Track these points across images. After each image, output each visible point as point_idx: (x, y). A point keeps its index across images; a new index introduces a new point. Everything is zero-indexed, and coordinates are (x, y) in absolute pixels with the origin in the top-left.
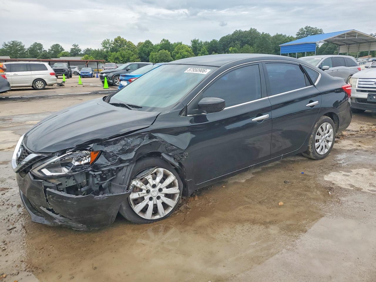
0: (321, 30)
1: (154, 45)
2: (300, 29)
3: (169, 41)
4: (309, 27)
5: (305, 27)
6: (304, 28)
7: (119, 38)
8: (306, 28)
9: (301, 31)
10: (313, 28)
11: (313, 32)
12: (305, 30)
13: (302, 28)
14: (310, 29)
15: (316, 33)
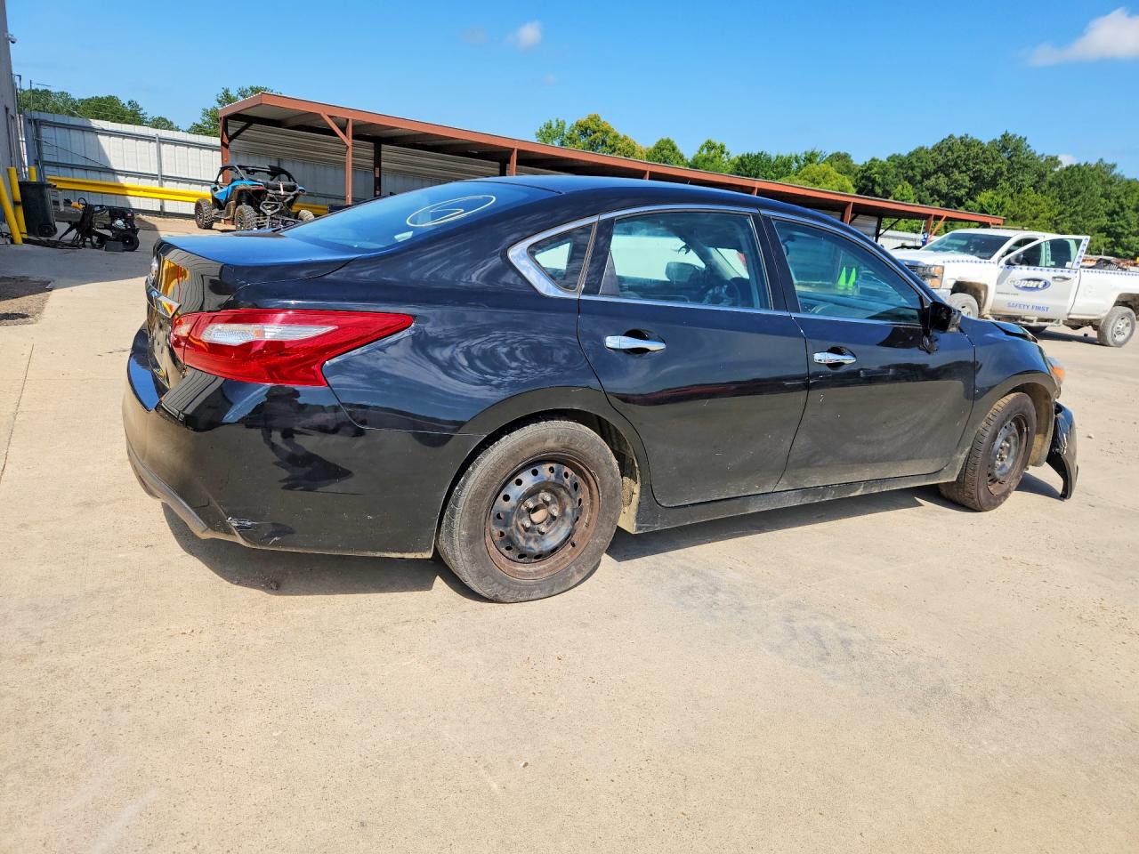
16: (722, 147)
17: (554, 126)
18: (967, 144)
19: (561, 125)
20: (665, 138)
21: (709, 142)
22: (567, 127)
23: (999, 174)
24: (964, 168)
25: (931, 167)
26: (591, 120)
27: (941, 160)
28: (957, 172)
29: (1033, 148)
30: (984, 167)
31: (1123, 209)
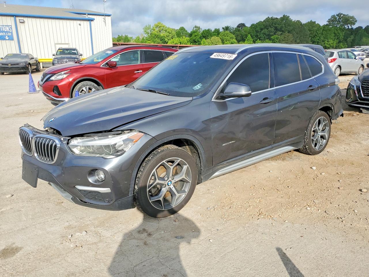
3: (200, 28)
4: (342, 14)
6: (335, 15)
8: (338, 15)
9: (332, 18)
10: (344, 15)
11: (345, 19)
12: (336, 17)
14: (342, 16)
15: (348, 20)
17: (148, 26)
18: (272, 19)
20: (182, 27)
21: (196, 26)
22: (152, 26)
24: (272, 26)
25: (262, 27)
26: (159, 23)
27: (265, 25)
28: (270, 28)
29: (292, 19)
30: (277, 25)
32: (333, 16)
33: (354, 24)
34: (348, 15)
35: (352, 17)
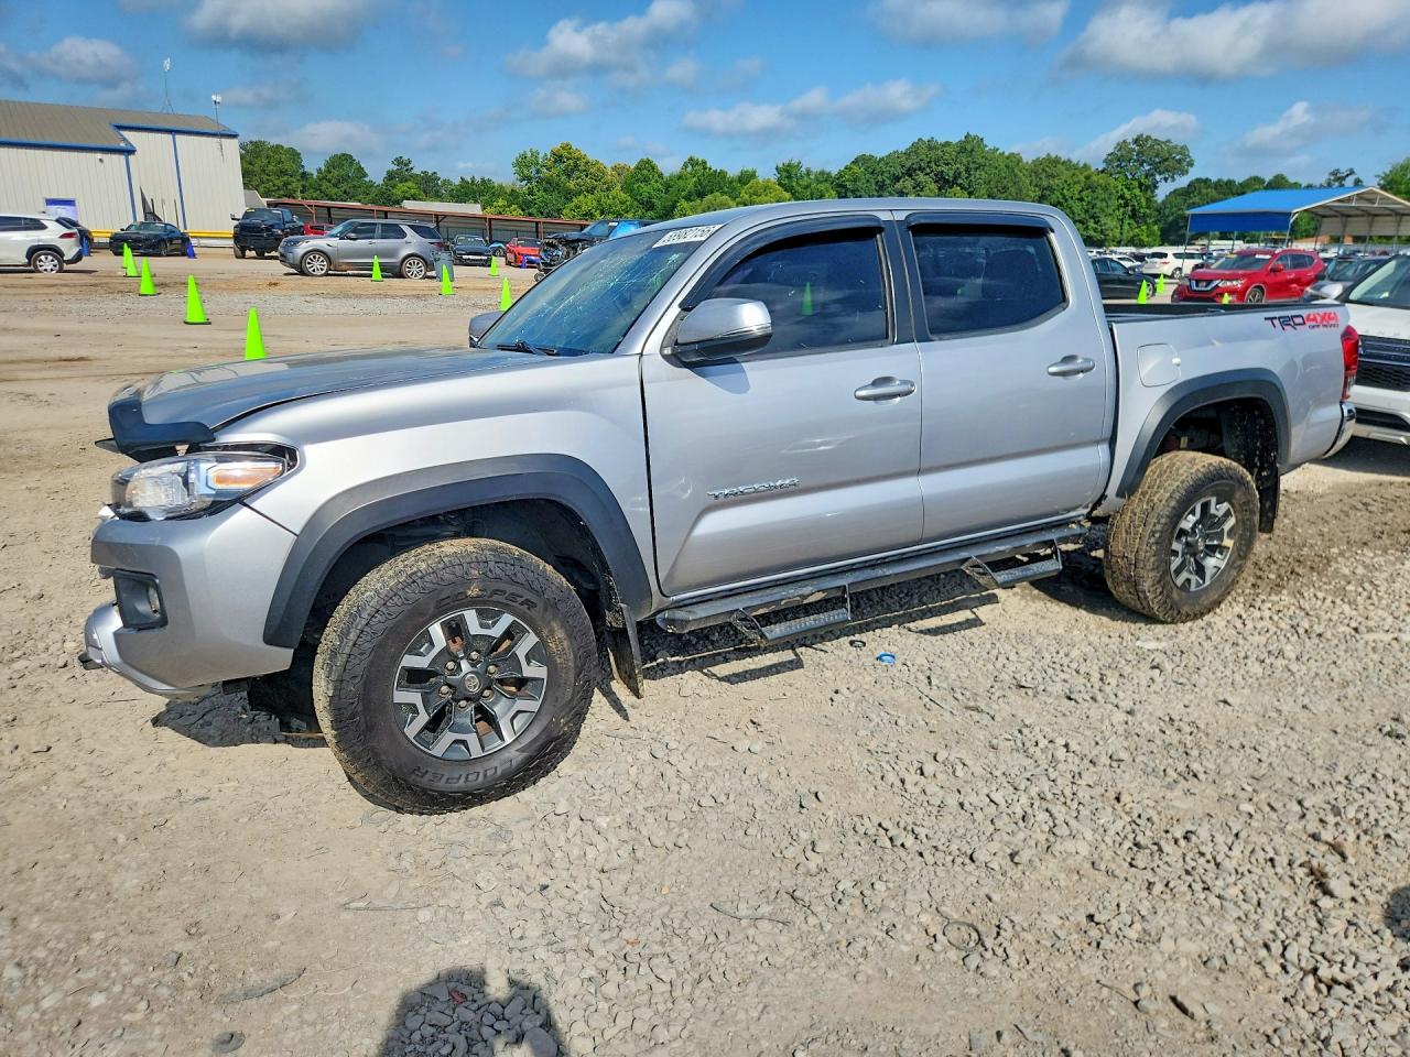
0: (1182, 148)
1: (666, 175)
2: (1118, 144)
3: (708, 166)
4: (1149, 137)
5: (1135, 137)
6: (1130, 140)
7: (567, 147)
8: (1136, 141)
9: (1119, 150)
10: (1158, 142)
11: (1157, 155)
13: (1124, 142)
14: (1150, 143)
15: (1167, 159)
16: (704, 163)
17: (529, 155)
18: (931, 146)
19: (535, 154)
20: (645, 158)
21: (691, 159)
22: (541, 156)
23: (957, 175)
24: (928, 171)
25: (899, 171)
26: (563, 148)
27: (908, 164)
28: (922, 175)
29: (989, 146)
30: (945, 168)
31: (1066, 201)
32: (1122, 145)
33: (1184, 172)
34: (1168, 141)
35: (1184, 150)
